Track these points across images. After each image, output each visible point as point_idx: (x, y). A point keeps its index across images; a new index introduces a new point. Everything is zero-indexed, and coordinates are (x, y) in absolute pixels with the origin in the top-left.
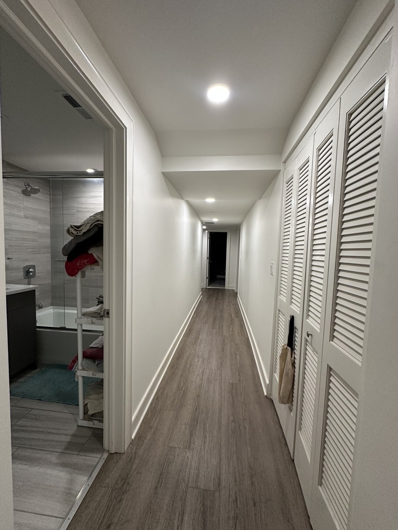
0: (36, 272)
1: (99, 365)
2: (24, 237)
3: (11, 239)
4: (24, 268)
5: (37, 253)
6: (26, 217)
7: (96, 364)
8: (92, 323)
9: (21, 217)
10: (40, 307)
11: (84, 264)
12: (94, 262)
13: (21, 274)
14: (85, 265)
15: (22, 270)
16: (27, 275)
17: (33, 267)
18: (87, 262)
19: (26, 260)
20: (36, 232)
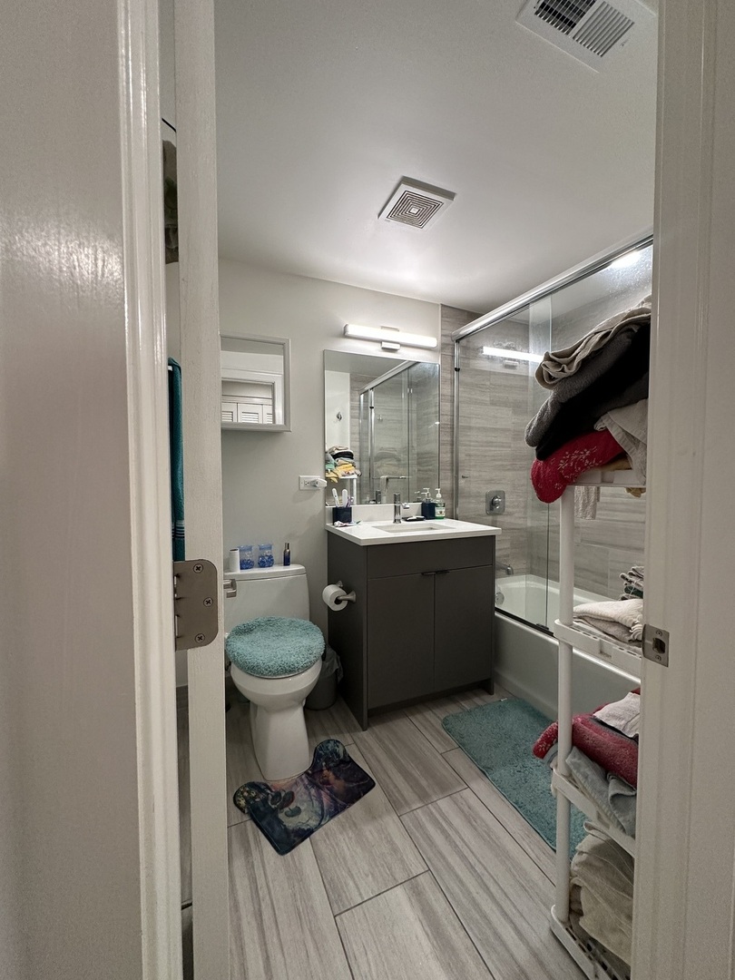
0: (507, 504)
1: (620, 802)
2: (489, 439)
3: (468, 443)
4: (487, 496)
5: (509, 470)
6: (493, 403)
7: (611, 793)
8: (601, 652)
9: (486, 405)
10: (509, 573)
11: (580, 463)
12: (614, 456)
13: (483, 507)
14: (584, 468)
15: (484, 499)
16: (491, 509)
17: (502, 494)
18: (590, 458)
19: (490, 481)
20: (509, 430)
